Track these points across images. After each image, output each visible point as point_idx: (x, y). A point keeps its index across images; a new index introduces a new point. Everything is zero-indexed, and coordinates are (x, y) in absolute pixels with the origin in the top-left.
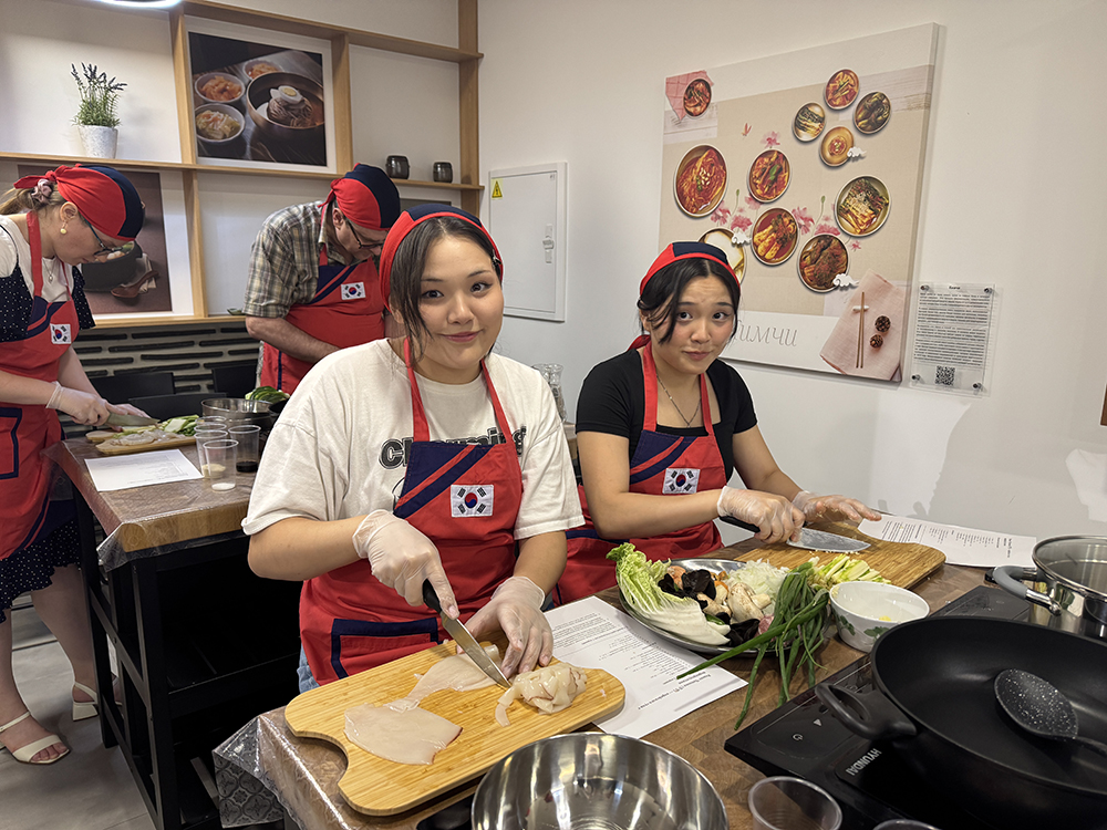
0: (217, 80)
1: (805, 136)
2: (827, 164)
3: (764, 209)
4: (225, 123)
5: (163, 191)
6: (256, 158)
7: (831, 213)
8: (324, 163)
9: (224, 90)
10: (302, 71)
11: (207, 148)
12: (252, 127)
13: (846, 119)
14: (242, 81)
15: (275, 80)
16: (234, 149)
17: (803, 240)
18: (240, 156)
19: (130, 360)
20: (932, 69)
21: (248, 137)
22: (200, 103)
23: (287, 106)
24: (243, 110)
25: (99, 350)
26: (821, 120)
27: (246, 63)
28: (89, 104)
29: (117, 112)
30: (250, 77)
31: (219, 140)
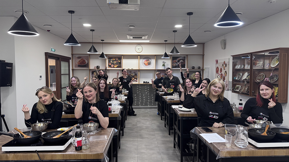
0: (175, 60)
1: (223, 67)
2: (224, 69)
3: (221, 73)
4: (175, 65)
6: (178, 68)
7: (224, 74)
8: (185, 68)
9: (175, 62)
10: (183, 59)
11: (173, 67)
12: (177, 65)
13: (225, 65)
14: (177, 61)
15: (180, 60)
16: (176, 67)
17: (223, 76)
18: (176, 68)
20: (229, 62)
22: (173, 63)
23: (181, 62)
24: (177, 63)
28: (163, 64)
29: (165, 65)
30: (178, 60)
31: (174, 66)
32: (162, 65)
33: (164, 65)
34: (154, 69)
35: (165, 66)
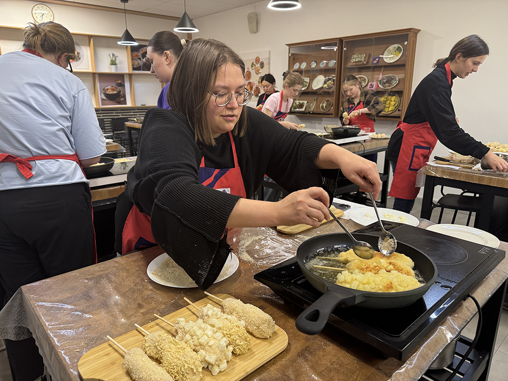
0: (135, 53)
1: (253, 68)
2: (256, 73)
3: (248, 82)
4: (136, 63)
5: (125, 79)
6: (143, 70)
7: (258, 83)
9: (136, 56)
11: (134, 69)
12: (142, 63)
13: (258, 65)
14: (140, 54)
16: (138, 69)
17: (254, 87)
18: (140, 70)
19: (119, 116)
20: (269, 58)
21: (142, 66)
22: (133, 59)
24: (140, 59)
25: (113, 113)
26: (255, 65)
27: (140, 50)
28: (112, 61)
29: (117, 62)
30: (141, 52)
31: (136, 67)
32: (109, 62)
33: (113, 63)
34: (90, 70)
35: (115, 64)
